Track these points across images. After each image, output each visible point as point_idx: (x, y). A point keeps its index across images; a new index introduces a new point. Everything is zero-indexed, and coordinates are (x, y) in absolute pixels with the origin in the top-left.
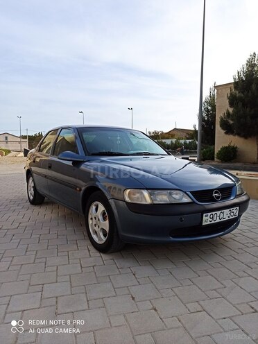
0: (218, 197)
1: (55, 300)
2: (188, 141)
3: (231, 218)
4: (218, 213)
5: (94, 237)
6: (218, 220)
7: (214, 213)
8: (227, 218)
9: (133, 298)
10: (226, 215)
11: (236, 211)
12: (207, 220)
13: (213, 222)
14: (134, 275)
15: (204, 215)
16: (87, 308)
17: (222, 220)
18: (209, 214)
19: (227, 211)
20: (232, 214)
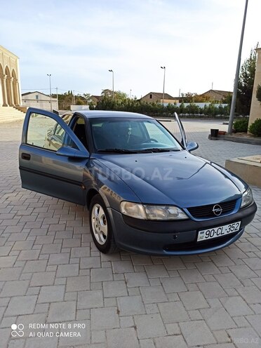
0: (219, 212)
1: (47, 305)
2: (223, 105)
3: (231, 232)
4: (216, 229)
5: (96, 236)
6: (215, 236)
7: (210, 230)
8: (226, 233)
9: (118, 312)
10: (226, 230)
11: (237, 226)
12: (202, 236)
13: (209, 238)
14: (126, 283)
15: (200, 232)
16: (74, 318)
17: (220, 235)
18: (205, 231)
19: (226, 227)
20: (232, 229)
